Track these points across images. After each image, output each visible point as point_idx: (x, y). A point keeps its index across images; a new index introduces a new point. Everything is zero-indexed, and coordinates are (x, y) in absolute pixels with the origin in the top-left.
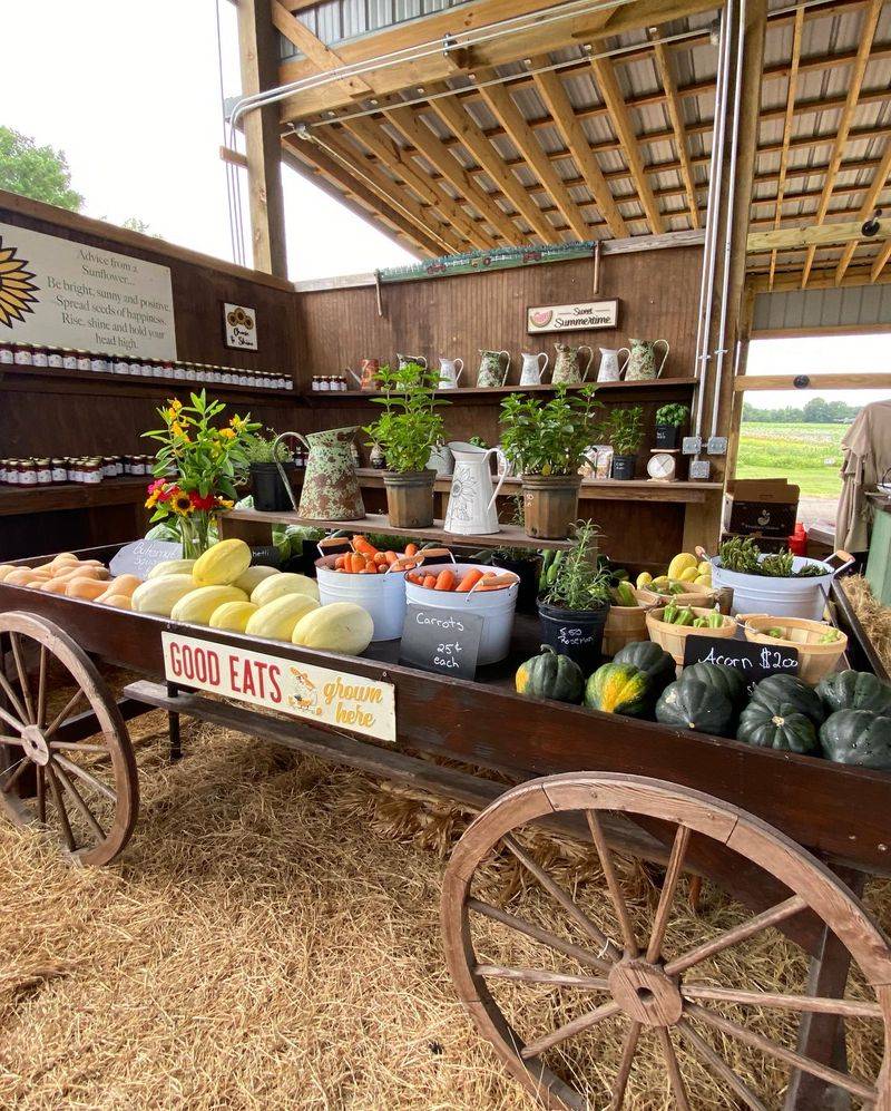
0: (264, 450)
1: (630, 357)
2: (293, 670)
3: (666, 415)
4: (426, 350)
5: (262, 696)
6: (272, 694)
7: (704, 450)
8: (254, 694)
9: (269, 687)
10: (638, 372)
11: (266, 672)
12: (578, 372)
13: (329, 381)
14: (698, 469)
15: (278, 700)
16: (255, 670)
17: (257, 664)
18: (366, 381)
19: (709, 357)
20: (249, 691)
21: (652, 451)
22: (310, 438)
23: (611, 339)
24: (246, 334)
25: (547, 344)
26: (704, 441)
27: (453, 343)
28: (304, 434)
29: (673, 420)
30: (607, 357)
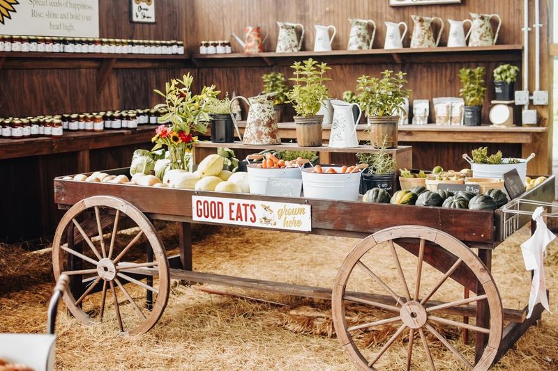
0: (222, 107)
1: (472, 27)
2: (262, 205)
3: (501, 73)
4: (302, 18)
5: (246, 220)
6: (251, 218)
7: (531, 101)
8: (242, 220)
9: (250, 215)
10: (478, 40)
11: (248, 208)
12: (432, 38)
13: (215, 45)
14: (529, 116)
15: (254, 221)
16: (243, 208)
17: (243, 205)
18: (250, 45)
19: (530, 29)
20: (239, 219)
21: (493, 102)
22: (251, 100)
23: (457, 12)
24: (147, 10)
25: (406, 14)
26: (531, 94)
27: (326, 13)
28: (247, 98)
29: (506, 77)
30: (455, 27)
